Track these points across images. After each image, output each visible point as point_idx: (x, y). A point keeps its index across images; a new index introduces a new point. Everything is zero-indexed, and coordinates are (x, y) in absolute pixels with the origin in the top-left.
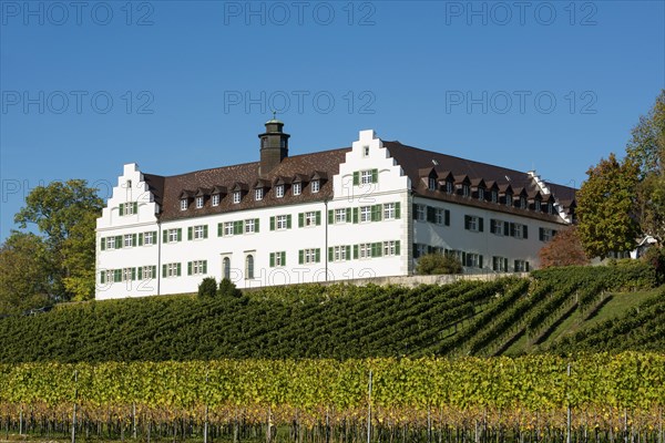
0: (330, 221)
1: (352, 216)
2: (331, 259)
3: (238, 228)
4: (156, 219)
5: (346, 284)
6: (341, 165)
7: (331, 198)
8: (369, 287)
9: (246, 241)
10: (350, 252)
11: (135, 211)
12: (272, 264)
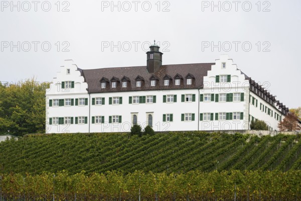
0: (201, 100)
1: (215, 98)
2: (201, 119)
3: (142, 100)
4: (87, 92)
5: (221, 132)
6: (208, 72)
7: (202, 88)
8: (236, 134)
9: (148, 107)
10: (213, 117)
11: (73, 86)
12: (164, 120)
